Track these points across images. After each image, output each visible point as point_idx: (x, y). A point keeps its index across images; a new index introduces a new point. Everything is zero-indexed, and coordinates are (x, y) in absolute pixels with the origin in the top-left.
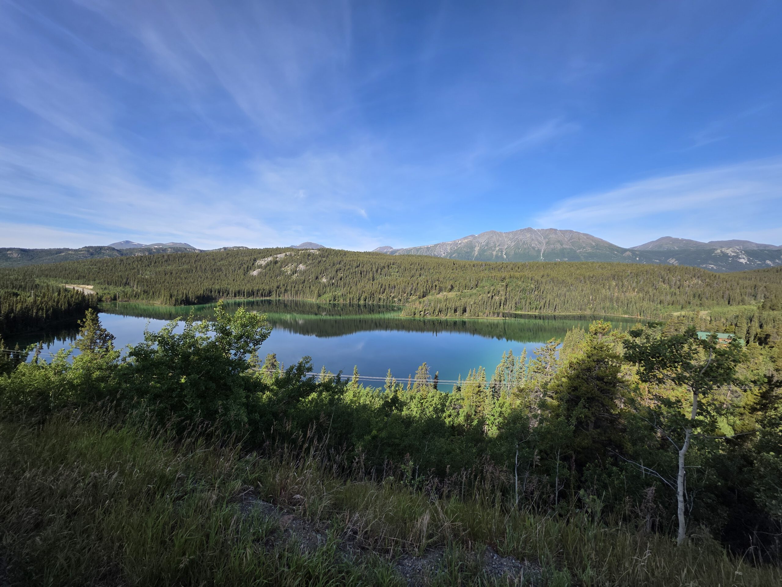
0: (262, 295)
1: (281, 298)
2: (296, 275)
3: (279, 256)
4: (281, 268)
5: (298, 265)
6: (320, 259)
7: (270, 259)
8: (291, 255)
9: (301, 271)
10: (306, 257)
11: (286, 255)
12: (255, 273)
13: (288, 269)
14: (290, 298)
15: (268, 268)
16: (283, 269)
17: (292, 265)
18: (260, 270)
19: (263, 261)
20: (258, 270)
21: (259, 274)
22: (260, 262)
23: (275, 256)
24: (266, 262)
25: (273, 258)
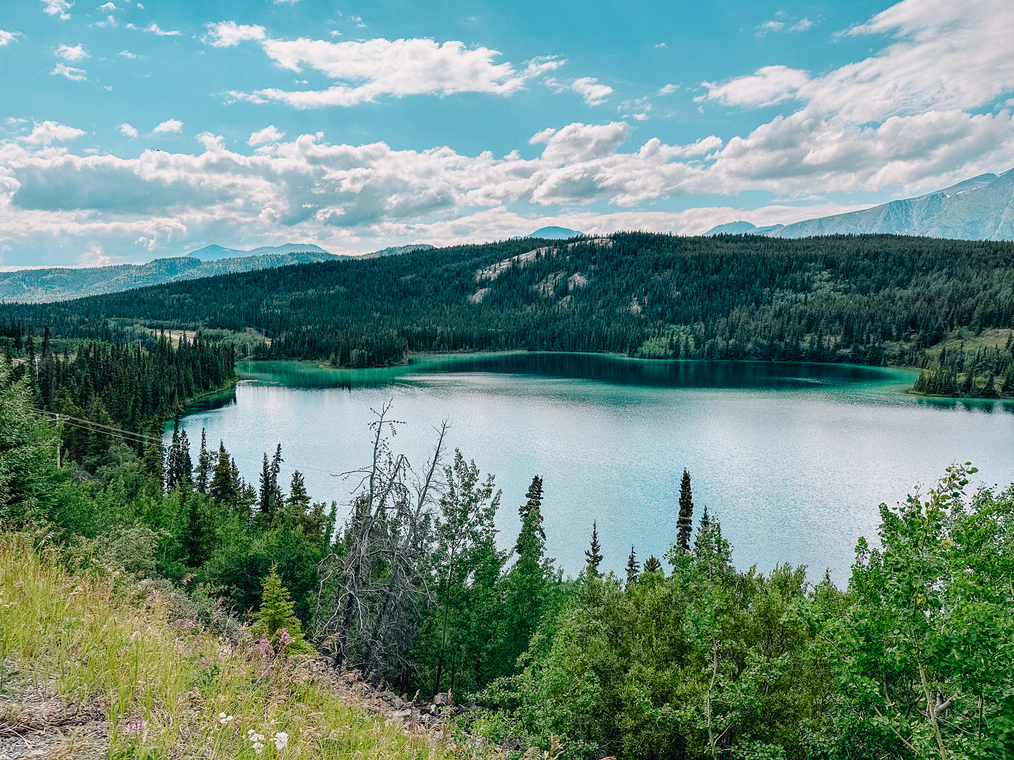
2: (569, 297)
3: (523, 257)
4: (531, 284)
5: (569, 275)
6: (618, 258)
8: (548, 255)
10: (586, 256)
11: (538, 255)
12: (477, 297)
13: (547, 287)
15: (505, 284)
16: (537, 286)
17: (556, 275)
18: (487, 289)
19: (490, 270)
20: (483, 291)
21: (486, 298)
22: (486, 272)
23: (516, 257)
24: (498, 272)
25: (511, 263)
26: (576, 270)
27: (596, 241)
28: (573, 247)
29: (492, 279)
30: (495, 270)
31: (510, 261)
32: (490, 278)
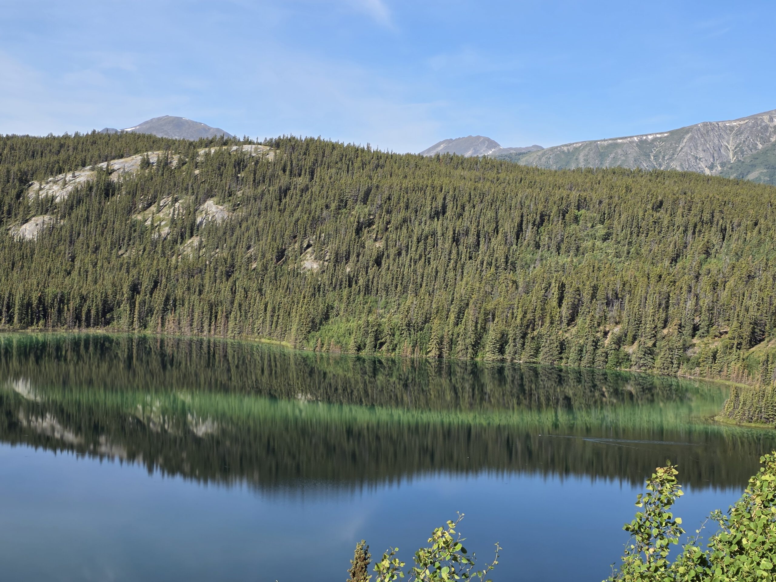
1: (148, 332)
2: (195, 241)
4: (129, 212)
5: (199, 202)
6: (284, 180)
7: (85, 175)
8: (165, 164)
10: (230, 170)
11: (146, 163)
12: (29, 230)
14: (188, 334)
16: (140, 217)
17: (176, 200)
18: (47, 218)
19: (55, 182)
21: (44, 234)
23: (104, 165)
24: (70, 188)
25: (95, 172)
26: (209, 195)
27: (247, 148)
28: (207, 155)
30: (65, 184)
31: (93, 169)
32: (53, 198)
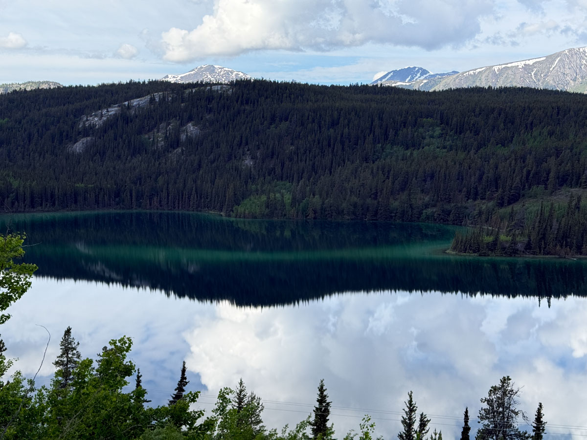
0: (97, 202)
1: (142, 210)
2: (179, 150)
3: (135, 102)
4: (141, 133)
5: (182, 124)
6: (236, 108)
7: (113, 110)
8: (163, 100)
9: (189, 140)
10: (203, 103)
11: (152, 100)
12: (78, 147)
13: (159, 137)
15: (111, 133)
18: (89, 138)
19: (96, 116)
20: (84, 140)
21: (87, 149)
22: (91, 118)
23: (126, 103)
24: (104, 118)
25: (120, 108)
26: (190, 119)
27: (216, 88)
28: (190, 93)
29: (97, 127)
30: (102, 116)
31: (119, 106)
32: (94, 126)
